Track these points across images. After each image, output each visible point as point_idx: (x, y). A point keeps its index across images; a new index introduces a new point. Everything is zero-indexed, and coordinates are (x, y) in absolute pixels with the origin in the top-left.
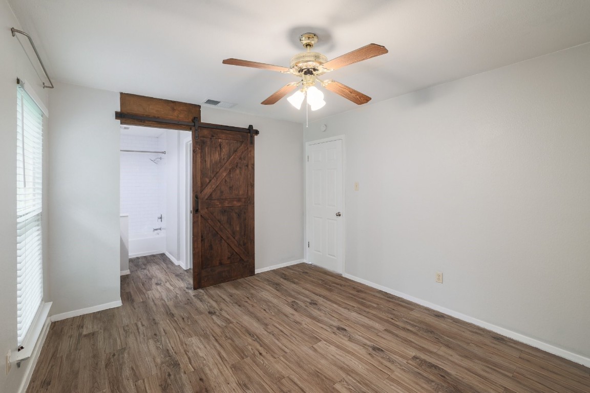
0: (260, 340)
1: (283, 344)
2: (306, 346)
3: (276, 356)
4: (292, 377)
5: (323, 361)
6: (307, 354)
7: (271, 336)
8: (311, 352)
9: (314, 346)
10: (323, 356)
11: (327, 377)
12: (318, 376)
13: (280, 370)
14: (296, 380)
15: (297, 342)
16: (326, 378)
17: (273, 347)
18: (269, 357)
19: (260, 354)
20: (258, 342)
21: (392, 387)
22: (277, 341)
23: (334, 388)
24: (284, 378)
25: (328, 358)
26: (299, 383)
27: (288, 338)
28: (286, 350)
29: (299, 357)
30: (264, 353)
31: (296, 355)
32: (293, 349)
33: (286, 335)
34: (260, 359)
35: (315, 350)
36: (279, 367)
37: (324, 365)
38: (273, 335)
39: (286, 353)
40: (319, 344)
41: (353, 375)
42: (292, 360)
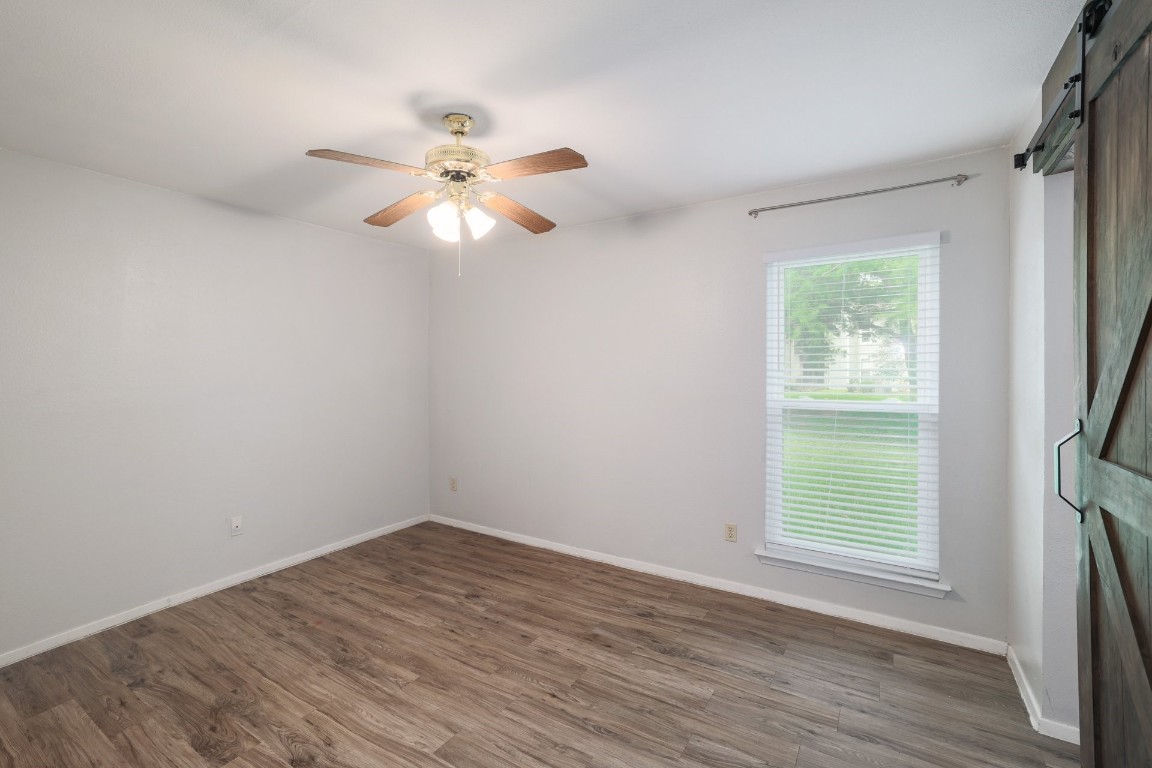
0: (573, 723)
1: (521, 725)
2: (471, 732)
3: (524, 698)
4: (484, 675)
5: (433, 708)
6: (467, 714)
7: (559, 741)
8: (458, 720)
9: (451, 735)
10: (433, 718)
11: (428, 686)
12: (443, 683)
13: (507, 680)
14: (477, 673)
15: (492, 737)
16: (430, 684)
17: (538, 713)
18: (538, 696)
19: (554, 696)
20: (578, 718)
21: (325, 692)
22: (539, 729)
23: (420, 674)
24: (496, 672)
25: (424, 717)
26: (473, 671)
27: (517, 744)
28: (510, 715)
29: (481, 705)
30: (548, 698)
31: (487, 709)
32: (497, 720)
33: (523, 752)
34: (549, 687)
35: (449, 726)
36: (510, 683)
37: (431, 702)
38: (556, 745)
39: (507, 709)
40: (440, 743)
41: (383, 696)
42: (491, 699)
